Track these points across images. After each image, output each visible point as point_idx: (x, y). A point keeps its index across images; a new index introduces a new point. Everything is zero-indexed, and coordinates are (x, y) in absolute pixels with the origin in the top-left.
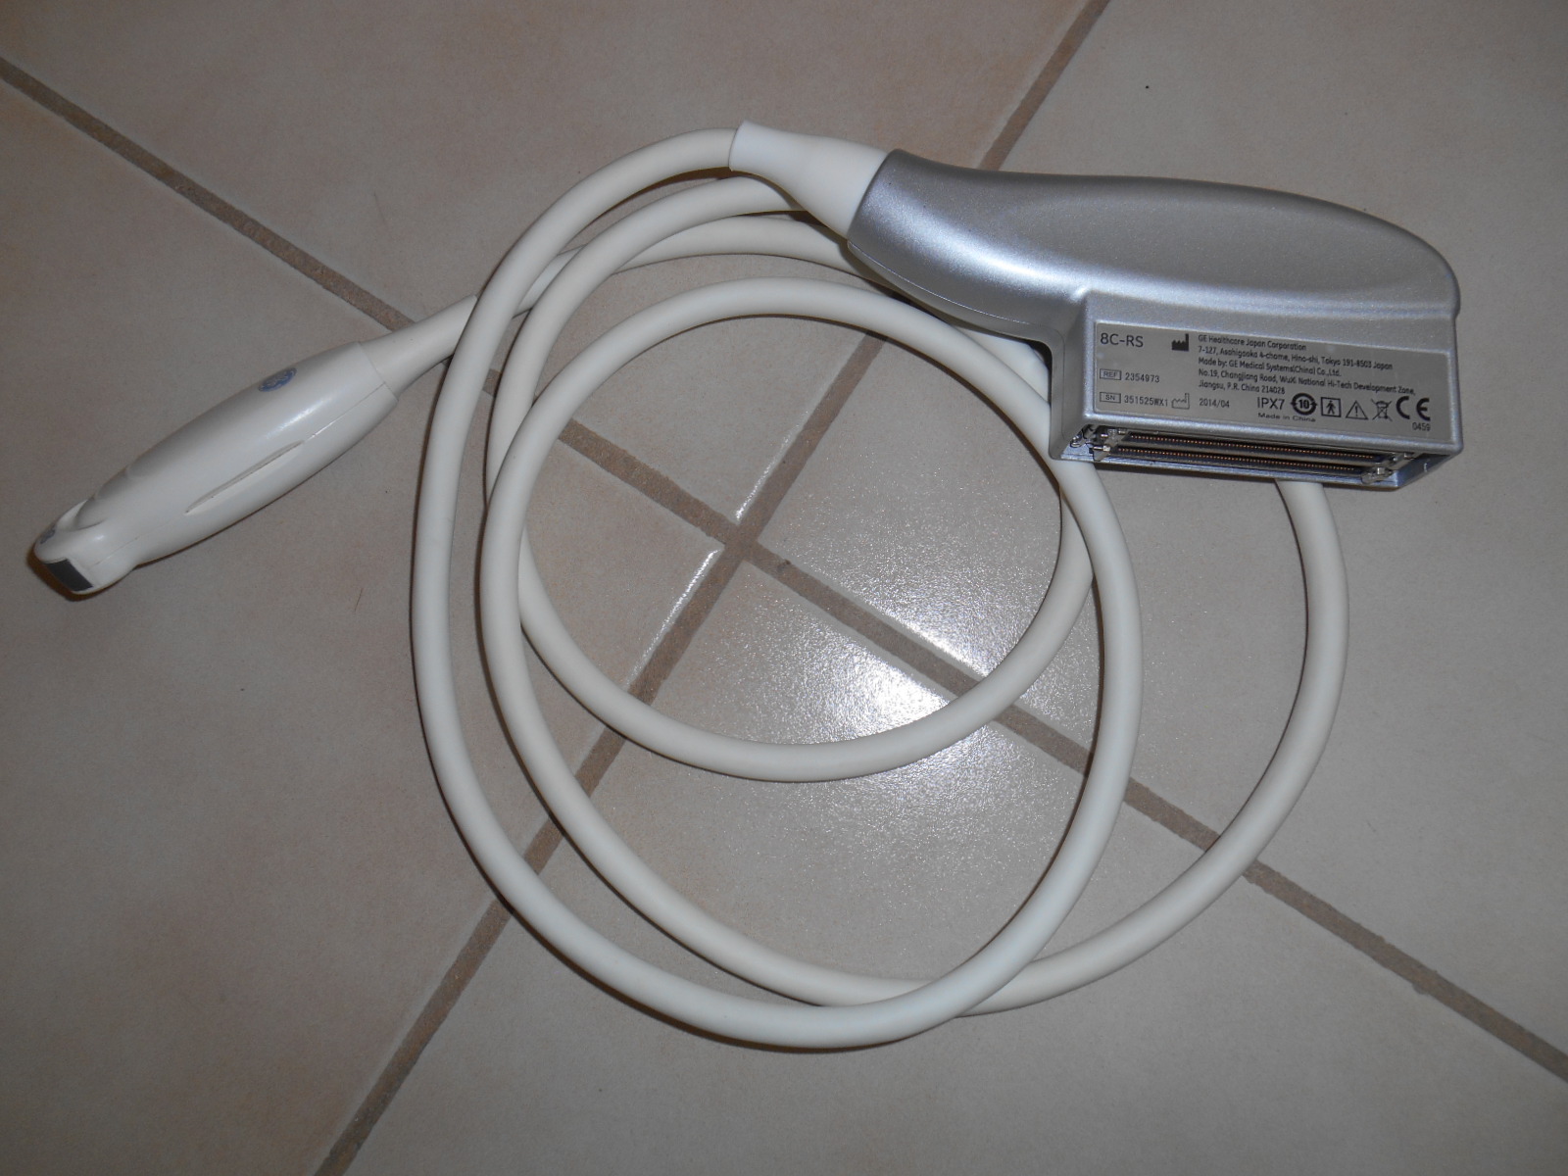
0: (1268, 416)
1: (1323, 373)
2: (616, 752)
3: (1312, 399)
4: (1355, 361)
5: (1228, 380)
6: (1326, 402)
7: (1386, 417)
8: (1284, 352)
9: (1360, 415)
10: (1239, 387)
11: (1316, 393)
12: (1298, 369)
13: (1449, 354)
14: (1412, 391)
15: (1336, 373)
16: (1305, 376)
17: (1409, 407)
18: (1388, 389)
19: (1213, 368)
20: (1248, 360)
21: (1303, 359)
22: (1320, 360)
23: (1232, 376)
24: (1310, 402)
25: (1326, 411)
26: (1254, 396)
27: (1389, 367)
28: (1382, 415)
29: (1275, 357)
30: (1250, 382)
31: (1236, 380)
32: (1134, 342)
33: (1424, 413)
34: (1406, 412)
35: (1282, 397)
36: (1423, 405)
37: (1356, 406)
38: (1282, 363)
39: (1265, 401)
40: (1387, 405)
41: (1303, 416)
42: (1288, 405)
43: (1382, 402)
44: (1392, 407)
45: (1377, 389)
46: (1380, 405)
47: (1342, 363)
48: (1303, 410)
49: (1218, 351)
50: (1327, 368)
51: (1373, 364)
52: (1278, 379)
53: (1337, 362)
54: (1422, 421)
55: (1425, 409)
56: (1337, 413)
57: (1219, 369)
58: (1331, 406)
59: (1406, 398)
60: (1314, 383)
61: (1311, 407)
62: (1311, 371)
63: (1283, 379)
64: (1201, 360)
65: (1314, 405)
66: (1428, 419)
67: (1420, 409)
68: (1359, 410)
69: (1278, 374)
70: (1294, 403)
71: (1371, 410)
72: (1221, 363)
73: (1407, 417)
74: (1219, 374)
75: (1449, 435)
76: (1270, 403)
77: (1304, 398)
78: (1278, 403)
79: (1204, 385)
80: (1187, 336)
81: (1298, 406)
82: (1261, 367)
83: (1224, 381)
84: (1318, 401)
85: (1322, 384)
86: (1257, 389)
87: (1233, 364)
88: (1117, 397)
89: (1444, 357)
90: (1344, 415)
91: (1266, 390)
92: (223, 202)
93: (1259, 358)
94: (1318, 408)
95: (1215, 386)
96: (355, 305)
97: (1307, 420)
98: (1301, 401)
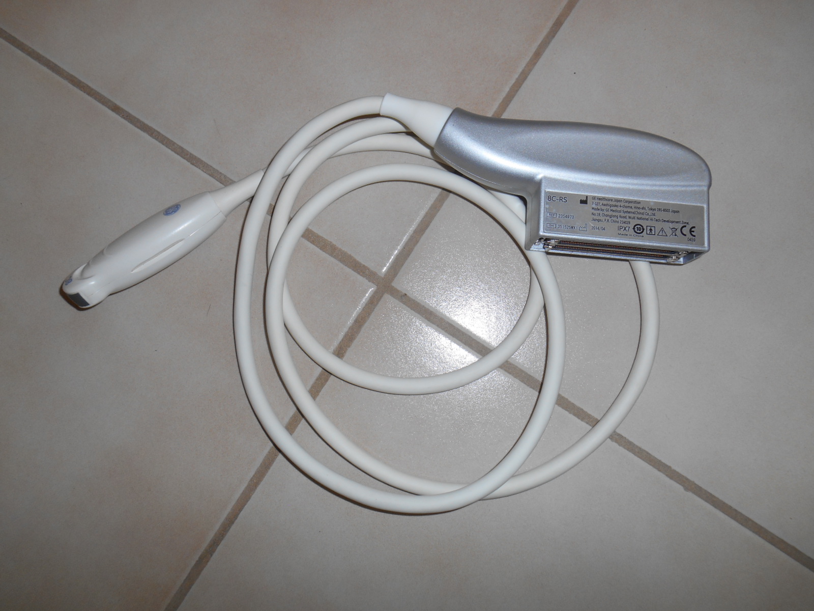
0: (622, 235)
1: (648, 214)
2: (327, 380)
3: (642, 227)
4: (662, 209)
5: (605, 217)
6: (649, 228)
7: (676, 235)
8: (630, 205)
9: (664, 234)
10: (610, 221)
11: (644, 224)
12: (637, 213)
13: (705, 206)
14: (688, 223)
15: (654, 215)
16: (640, 216)
17: (686, 231)
18: (677, 222)
19: (598, 212)
20: (614, 208)
21: (639, 208)
22: (647, 209)
23: (607, 216)
25: (648, 232)
26: (617, 225)
27: (678, 212)
28: (674, 234)
29: (627, 207)
30: (615, 219)
31: (608, 218)
32: (563, 200)
33: (692, 233)
34: (685, 233)
35: (629, 225)
36: (693, 230)
37: (662, 230)
38: (629, 210)
39: (621, 227)
40: (676, 229)
41: (638, 235)
42: (631, 229)
43: (674, 228)
44: (679, 230)
45: (672, 222)
46: (673, 230)
47: (657, 210)
48: (638, 232)
49: (601, 204)
50: (650, 212)
51: (671, 211)
52: (627, 217)
53: (655, 210)
54: (692, 237)
55: (693, 232)
56: (653, 233)
57: (601, 212)
58: (651, 230)
59: (685, 226)
60: (644, 219)
61: (642, 230)
62: (643, 214)
63: (630, 218)
64: (593, 208)
65: (643, 229)
66: (694, 236)
67: (691, 231)
68: (663, 232)
69: (628, 215)
70: (634, 229)
71: (669, 232)
72: (602, 210)
73: (685, 235)
74: (601, 215)
75: (703, 244)
76: (624, 228)
77: (639, 226)
78: (627, 229)
79: (594, 220)
80: (587, 197)
81: (636, 230)
82: (620, 212)
83: (602, 218)
84: (645, 228)
85: (647, 219)
86: (618, 222)
87: (607, 210)
88: (554, 225)
89: (703, 208)
90: (656, 234)
91: (622, 222)
92: (143, 123)
93: (619, 207)
94: (645, 230)
95: (599, 220)
96: (205, 172)
97: (640, 236)
98: (637, 228)
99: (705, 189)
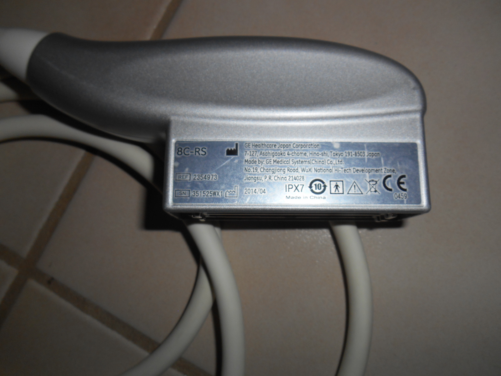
0: (293, 198)
1: (331, 163)
3: (323, 183)
4: (353, 153)
6: (333, 184)
7: (376, 191)
8: (303, 150)
9: (358, 191)
10: (272, 178)
11: (326, 178)
13: (419, 142)
14: (393, 171)
15: (341, 162)
17: (391, 183)
18: (377, 171)
19: (254, 165)
20: (279, 158)
21: (317, 154)
22: (329, 154)
24: (322, 185)
25: (333, 190)
27: (377, 155)
28: (373, 189)
29: (298, 154)
30: (280, 174)
31: (270, 173)
32: (200, 152)
33: (402, 186)
34: (390, 187)
35: (302, 182)
36: (402, 180)
37: (354, 185)
39: (290, 187)
40: (376, 182)
41: (317, 196)
43: (373, 180)
44: (380, 184)
45: (369, 171)
46: (371, 183)
47: (344, 154)
48: (318, 191)
50: (334, 159)
51: (366, 154)
52: (299, 170)
53: (341, 155)
54: (401, 192)
55: (403, 183)
56: (341, 191)
57: (259, 166)
58: (337, 186)
59: (390, 176)
60: (324, 171)
61: (323, 188)
62: (323, 163)
63: (303, 170)
64: (246, 161)
65: (325, 186)
66: (405, 190)
67: (399, 183)
68: (356, 187)
69: (300, 166)
70: (311, 187)
71: (365, 187)
72: (260, 162)
73: (391, 190)
74: (259, 170)
75: (419, 201)
76: (294, 188)
77: (317, 182)
78: (300, 187)
79: (248, 178)
80: (237, 144)
81: (314, 188)
82: (288, 162)
84: (327, 184)
85: (330, 171)
86: (285, 179)
87: (268, 162)
88: (188, 193)
89: (414, 145)
90: (345, 193)
91: (291, 179)
93: (286, 156)
94: (328, 188)
95: (256, 179)
97: (320, 198)
98: (316, 185)
99: (418, 116)
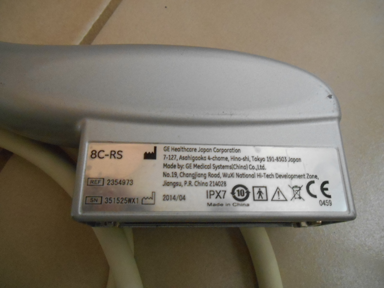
1: (253, 168)
3: (246, 189)
4: (275, 158)
5: (185, 179)
6: (256, 190)
7: (300, 198)
8: (225, 155)
9: (282, 198)
10: (193, 183)
11: (249, 183)
12: (235, 167)
14: (316, 177)
15: (262, 168)
16: (241, 171)
17: (315, 188)
18: (300, 177)
19: (174, 170)
20: (199, 163)
21: (239, 159)
22: (251, 159)
23: (188, 175)
24: (245, 191)
25: (257, 197)
26: (203, 190)
27: (299, 160)
28: (297, 196)
29: (219, 159)
30: (201, 179)
31: (190, 179)
32: (116, 155)
33: (326, 192)
35: (225, 188)
36: (325, 186)
37: (278, 191)
38: (224, 163)
39: (212, 193)
40: (300, 188)
41: (240, 203)
42: (229, 196)
43: (296, 187)
44: (304, 190)
45: (292, 177)
46: (295, 189)
47: (266, 159)
48: (241, 197)
49: (178, 157)
50: (256, 164)
51: (288, 159)
52: (221, 175)
53: (262, 160)
54: (326, 198)
55: (327, 189)
56: (265, 198)
57: (178, 171)
58: (260, 193)
59: (313, 182)
60: (247, 176)
61: (245, 194)
62: (245, 168)
63: (225, 175)
64: (165, 165)
65: (248, 193)
66: (329, 197)
67: (323, 189)
68: (280, 193)
69: (221, 171)
70: (233, 193)
71: (289, 194)
72: (180, 167)
73: (315, 196)
74: (178, 175)
76: (216, 194)
77: (240, 188)
78: (221, 194)
79: (167, 184)
80: (155, 148)
81: (236, 195)
82: (209, 167)
83: (181, 180)
84: (250, 190)
85: (253, 176)
86: (206, 184)
87: (189, 166)
88: (99, 199)
90: (270, 197)
91: (212, 184)
93: (207, 160)
94: (251, 195)
95: (175, 185)
97: (243, 205)
98: (238, 191)
